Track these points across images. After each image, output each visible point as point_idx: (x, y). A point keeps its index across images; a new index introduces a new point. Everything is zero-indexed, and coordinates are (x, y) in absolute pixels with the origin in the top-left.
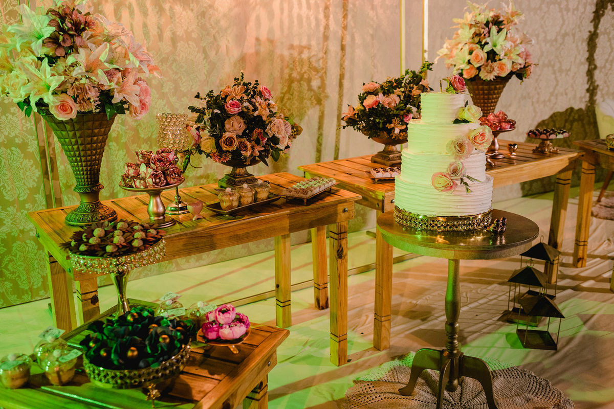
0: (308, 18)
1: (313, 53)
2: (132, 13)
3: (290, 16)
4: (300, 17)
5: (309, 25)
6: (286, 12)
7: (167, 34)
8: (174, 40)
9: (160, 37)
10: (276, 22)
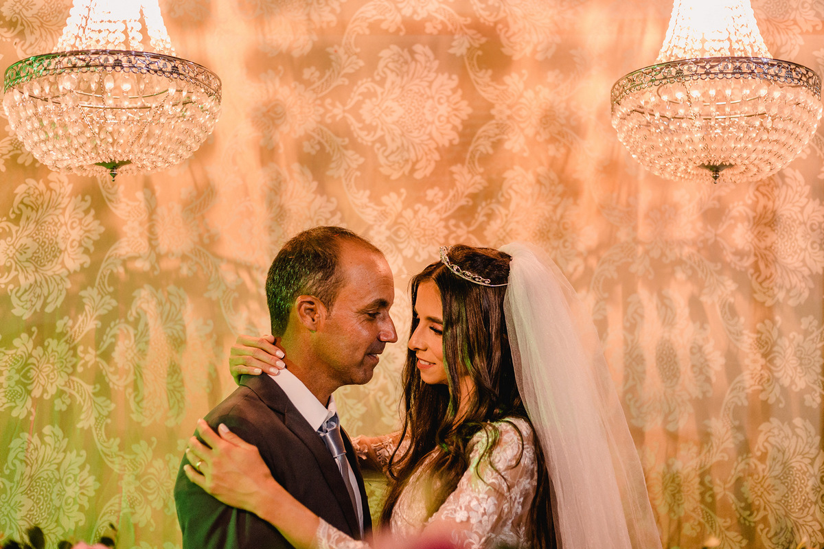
0: (697, 350)
1: (716, 457)
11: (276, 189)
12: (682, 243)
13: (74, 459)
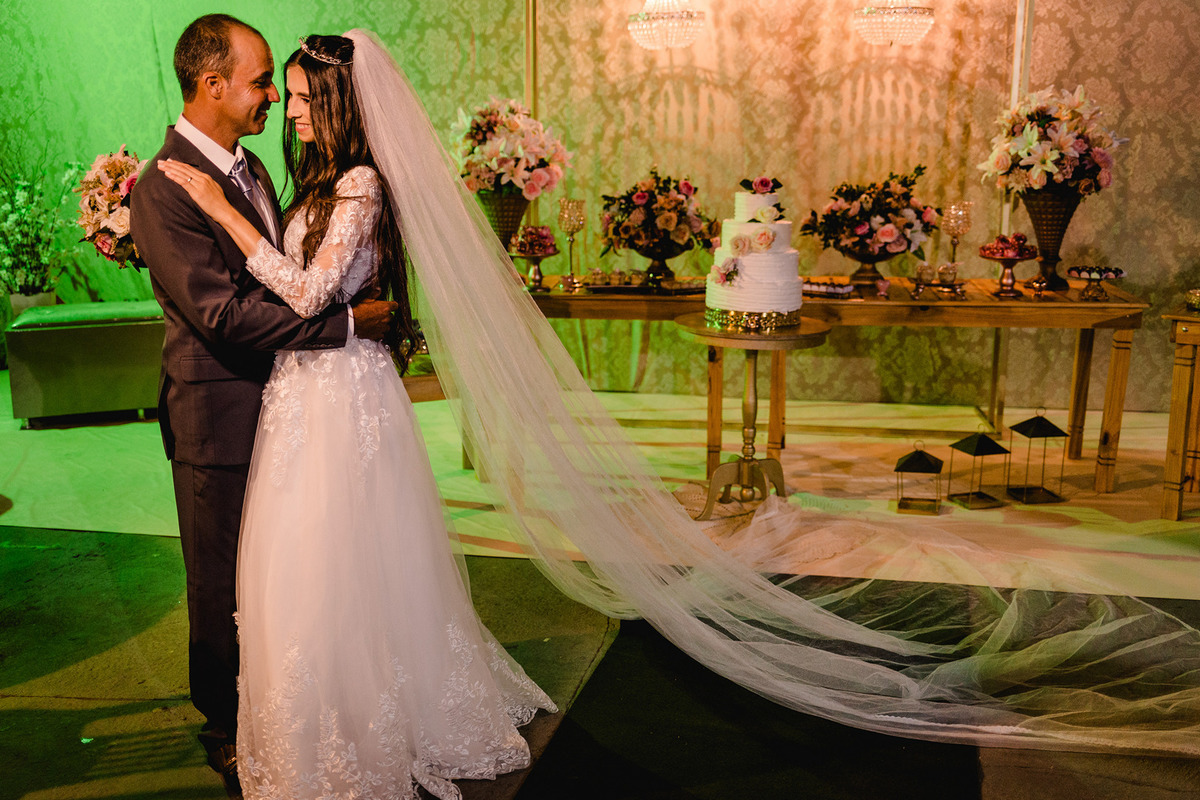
2: (667, 102)
3: (866, 103)
4: (880, 104)
5: (895, 113)
6: (860, 98)
7: (703, 125)
8: (711, 130)
9: (696, 126)
10: (845, 111)
11: (720, 37)
12: (891, 58)
13: (644, 150)
